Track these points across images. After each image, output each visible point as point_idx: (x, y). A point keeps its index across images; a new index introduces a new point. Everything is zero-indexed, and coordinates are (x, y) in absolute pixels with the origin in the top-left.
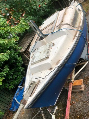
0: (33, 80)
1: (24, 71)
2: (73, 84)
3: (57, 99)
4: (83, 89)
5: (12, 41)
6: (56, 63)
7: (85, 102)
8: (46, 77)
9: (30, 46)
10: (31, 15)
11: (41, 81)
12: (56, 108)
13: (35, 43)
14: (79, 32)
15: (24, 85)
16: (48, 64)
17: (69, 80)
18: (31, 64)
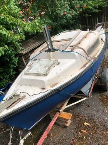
0: (18, 93)
1: (14, 76)
2: (60, 114)
3: (36, 124)
4: (68, 125)
5: (16, 37)
6: (51, 85)
7: (63, 140)
8: (33, 95)
9: (33, 52)
10: (51, 17)
11: (26, 97)
12: (30, 133)
13: (40, 52)
14: (90, 63)
15: (7, 92)
16: (43, 82)
17: (59, 108)
18: (25, 73)
